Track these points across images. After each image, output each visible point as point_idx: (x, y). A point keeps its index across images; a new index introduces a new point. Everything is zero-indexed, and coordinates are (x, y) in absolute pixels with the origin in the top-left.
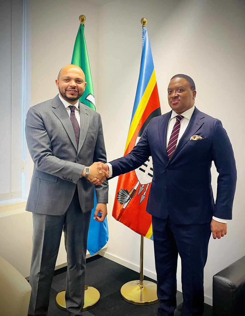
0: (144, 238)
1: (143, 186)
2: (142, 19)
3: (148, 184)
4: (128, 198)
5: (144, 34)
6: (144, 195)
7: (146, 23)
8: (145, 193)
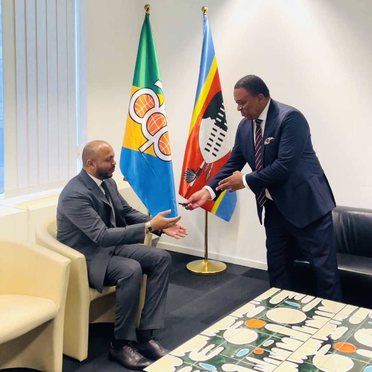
0: (208, 212)
1: (208, 165)
2: (203, 8)
3: (213, 163)
4: (194, 177)
5: (205, 21)
6: (209, 173)
7: (207, 11)
8: (210, 171)
